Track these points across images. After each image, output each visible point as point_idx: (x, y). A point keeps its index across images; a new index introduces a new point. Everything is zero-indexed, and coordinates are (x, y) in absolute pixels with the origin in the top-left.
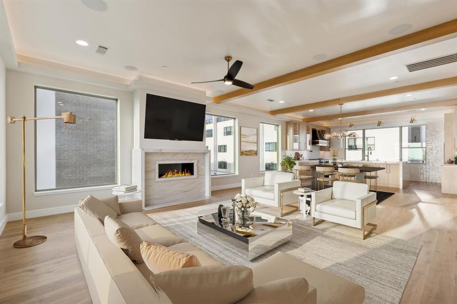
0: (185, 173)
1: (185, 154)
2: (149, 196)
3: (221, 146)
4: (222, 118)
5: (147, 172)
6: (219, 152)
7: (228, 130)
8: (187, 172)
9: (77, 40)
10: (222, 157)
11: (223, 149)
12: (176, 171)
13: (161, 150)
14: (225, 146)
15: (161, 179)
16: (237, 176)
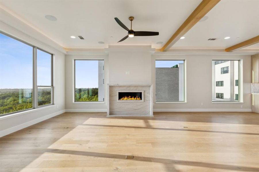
0: (137, 98)
1: (135, 86)
2: (113, 109)
3: (218, 82)
4: (219, 62)
5: (111, 96)
6: (216, 86)
7: (225, 69)
8: (138, 98)
9: (71, 36)
10: (218, 90)
11: (220, 84)
12: (130, 97)
13: (118, 84)
14: (222, 82)
15: (120, 101)
16: (185, 103)
